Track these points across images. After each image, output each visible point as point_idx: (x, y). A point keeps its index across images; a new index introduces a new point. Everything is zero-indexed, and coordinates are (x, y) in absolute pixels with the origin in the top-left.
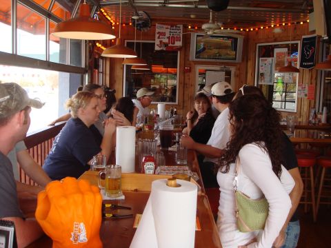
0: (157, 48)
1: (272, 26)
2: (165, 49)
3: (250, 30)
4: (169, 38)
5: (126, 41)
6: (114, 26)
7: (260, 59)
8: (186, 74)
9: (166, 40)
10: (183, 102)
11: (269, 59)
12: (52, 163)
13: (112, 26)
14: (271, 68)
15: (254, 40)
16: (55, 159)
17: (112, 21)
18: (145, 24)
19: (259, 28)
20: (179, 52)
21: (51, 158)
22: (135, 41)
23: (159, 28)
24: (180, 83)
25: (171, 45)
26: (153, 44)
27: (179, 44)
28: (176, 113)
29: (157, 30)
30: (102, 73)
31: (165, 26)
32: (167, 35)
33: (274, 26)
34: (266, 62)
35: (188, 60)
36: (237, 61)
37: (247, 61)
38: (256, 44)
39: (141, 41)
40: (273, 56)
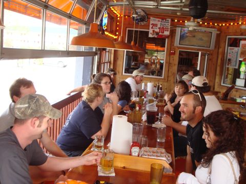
0: (150, 36)
1: (240, 23)
2: (156, 37)
3: (222, 25)
4: (160, 28)
5: (127, 29)
6: (119, 17)
7: (229, 48)
8: (171, 56)
9: (157, 30)
10: (168, 77)
11: (236, 49)
12: (65, 134)
13: (117, 17)
14: (237, 55)
15: (225, 33)
16: (68, 131)
17: (118, 14)
18: (142, 19)
19: (230, 24)
20: (167, 40)
21: (65, 130)
22: (134, 29)
23: (153, 21)
24: (166, 62)
25: (161, 34)
26: (148, 33)
27: (167, 33)
28: (161, 89)
29: (151, 22)
30: (109, 52)
31: (157, 19)
32: (159, 26)
33: (242, 23)
34: (233, 51)
35: (173, 45)
36: (210, 49)
37: (218, 49)
38: (226, 36)
39: (138, 30)
40: (239, 47)
